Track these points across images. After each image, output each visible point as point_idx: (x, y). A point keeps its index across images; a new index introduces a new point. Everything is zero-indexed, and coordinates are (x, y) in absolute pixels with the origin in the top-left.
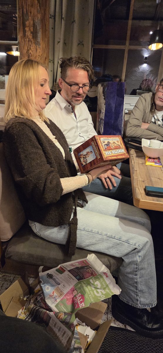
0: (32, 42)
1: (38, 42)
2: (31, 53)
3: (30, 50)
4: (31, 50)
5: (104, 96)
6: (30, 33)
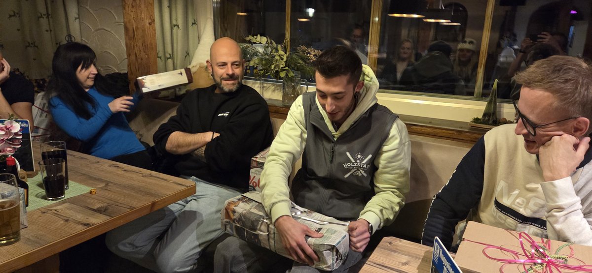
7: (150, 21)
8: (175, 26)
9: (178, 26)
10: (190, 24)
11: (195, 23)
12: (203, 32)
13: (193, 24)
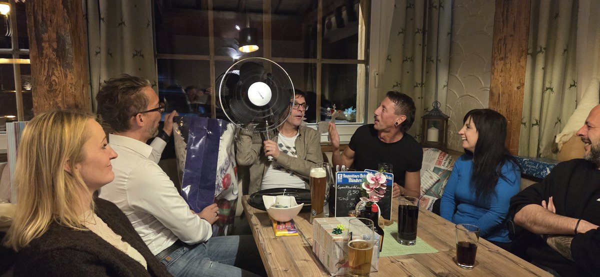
0: (56, 64)
1: (68, 63)
2: (54, 80)
3: (53, 76)
4: (55, 76)
6: (51, 51)
7: (519, 85)
8: (547, 89)
9: (551, 89)
10: (568, 86)
11: (574, 85)
12: (584, 95)
13: (571, 86)
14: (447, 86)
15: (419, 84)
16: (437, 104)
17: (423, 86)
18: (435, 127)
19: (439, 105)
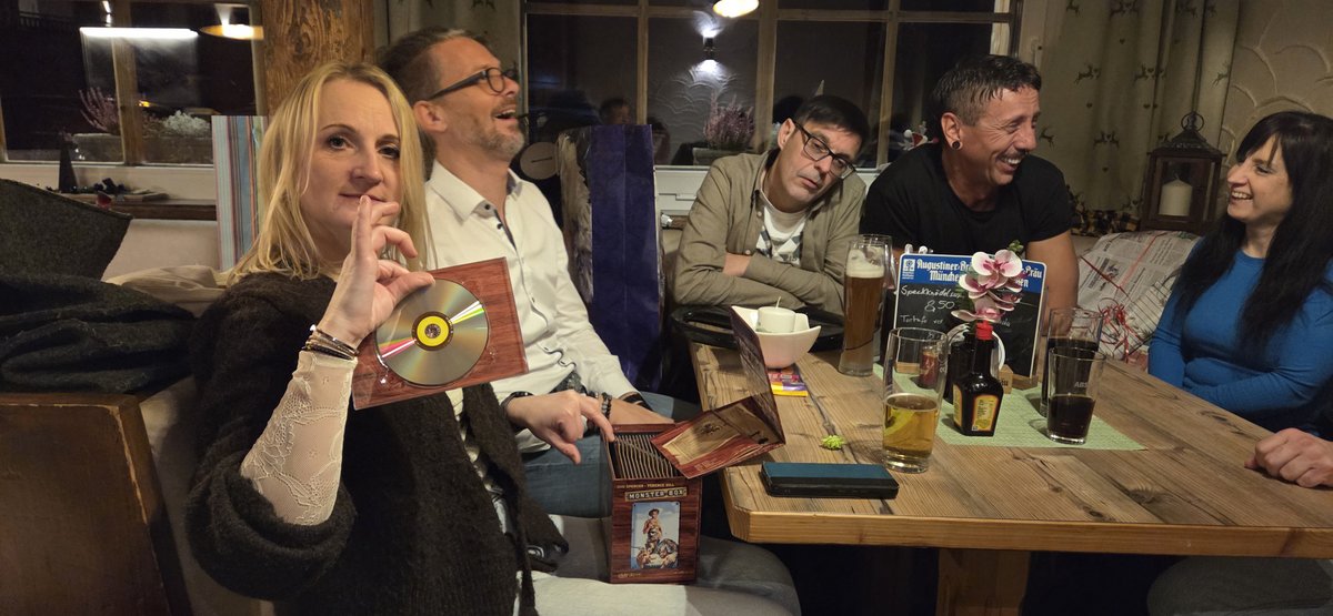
2: (306, 35)
3: (304, 25)
4: (307, 24)
5: (584, 172)
14: (1229, 75)
15: (1150, 71)
16: (1195, 119)
17: (1161, 75)
18: (1185, 178)
19: (1199, 124)
